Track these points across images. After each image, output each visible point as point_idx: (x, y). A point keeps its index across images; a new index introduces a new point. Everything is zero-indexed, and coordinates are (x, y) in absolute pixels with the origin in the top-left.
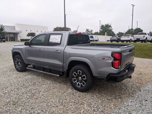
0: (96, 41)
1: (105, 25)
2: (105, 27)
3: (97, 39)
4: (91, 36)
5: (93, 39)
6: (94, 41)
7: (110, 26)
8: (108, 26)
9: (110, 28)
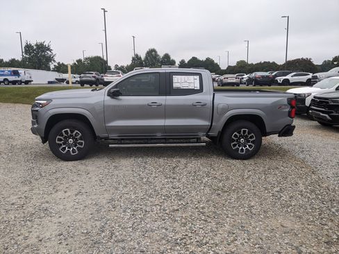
0: (27, 82)
1: (37, 45)
2: (35, 50)
3: (29, 79)
4: (14, 71)
5: (19, 79)
6: (20, 82)
7: (48, 49)
8: (42, 48)
9: (49, 53)
